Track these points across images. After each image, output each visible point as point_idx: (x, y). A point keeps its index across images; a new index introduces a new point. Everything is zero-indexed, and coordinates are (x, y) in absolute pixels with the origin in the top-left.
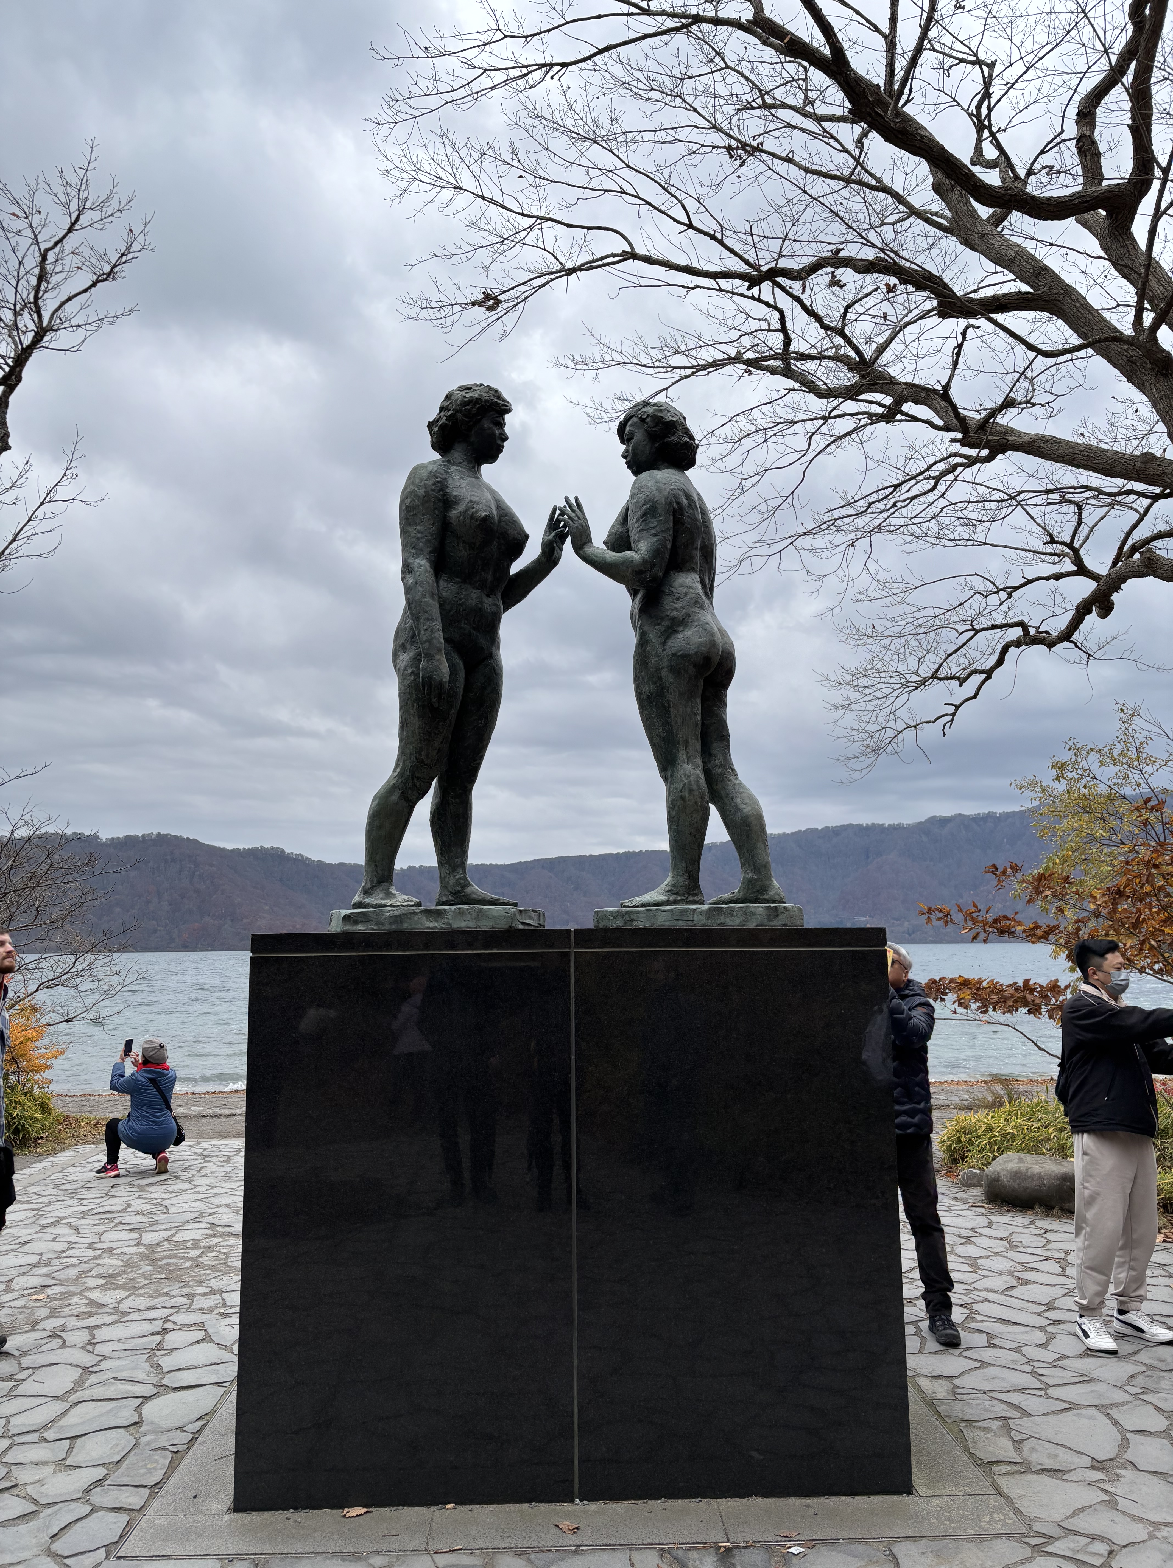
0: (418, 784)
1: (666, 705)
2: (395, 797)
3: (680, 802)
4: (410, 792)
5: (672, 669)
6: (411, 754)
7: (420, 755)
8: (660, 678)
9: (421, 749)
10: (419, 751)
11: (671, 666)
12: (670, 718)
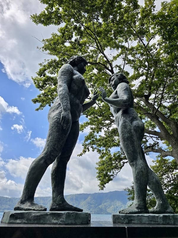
0: (52, 157)
1: (133, 141)
2: (42, 162)
3: (141, 173)
4: (48, 160)
5: (135, 130)
6: (51, 146)
7: (55, 146)
8: (131, 132)
9: (55, 144)
10: (54, 145)
11: (134, 129)
12: (134, 145)
